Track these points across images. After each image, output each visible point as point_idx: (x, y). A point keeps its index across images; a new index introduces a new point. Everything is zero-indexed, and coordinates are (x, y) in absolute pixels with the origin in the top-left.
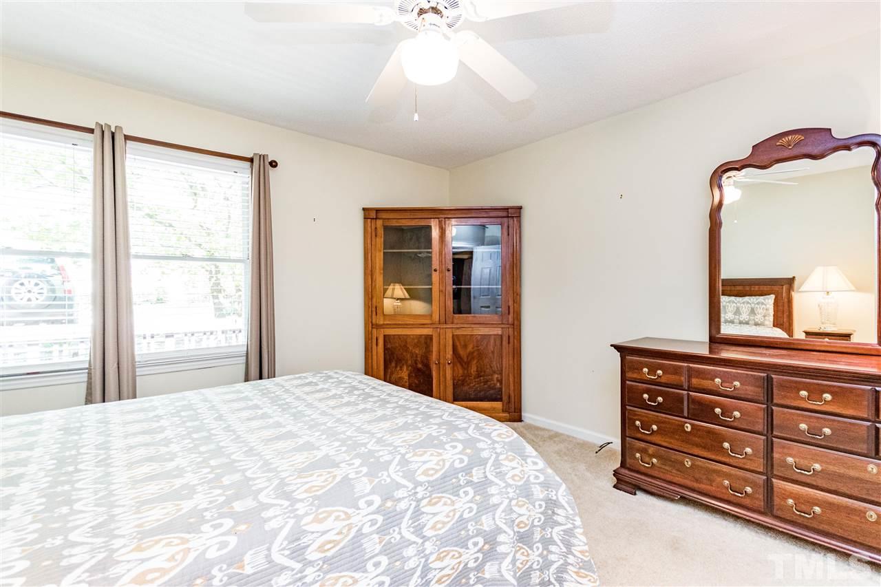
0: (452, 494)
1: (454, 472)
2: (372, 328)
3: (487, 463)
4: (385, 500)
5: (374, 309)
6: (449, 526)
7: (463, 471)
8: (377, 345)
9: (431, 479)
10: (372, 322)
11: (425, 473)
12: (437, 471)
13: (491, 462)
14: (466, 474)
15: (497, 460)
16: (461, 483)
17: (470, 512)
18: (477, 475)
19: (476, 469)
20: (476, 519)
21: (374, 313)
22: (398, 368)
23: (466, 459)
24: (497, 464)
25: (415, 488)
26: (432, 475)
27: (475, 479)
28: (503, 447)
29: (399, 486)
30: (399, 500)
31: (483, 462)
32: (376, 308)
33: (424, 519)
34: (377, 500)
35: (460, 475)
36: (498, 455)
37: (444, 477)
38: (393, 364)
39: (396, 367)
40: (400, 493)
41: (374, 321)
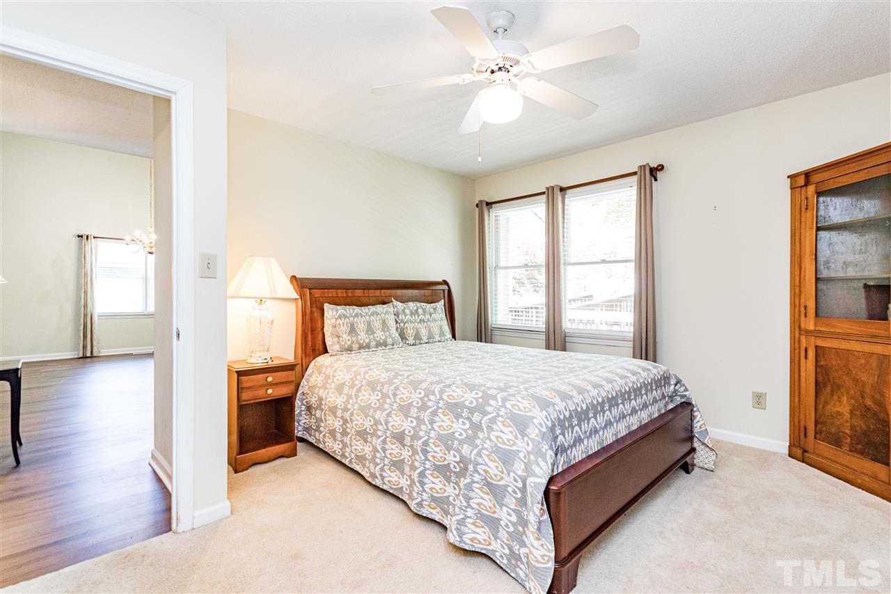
0: (455, 417)
1: (462, 405)
2: (800, 334)
3: (486, 415)
4: (425, 396)
5: (802, 309)
6: (446, 432)
7: (469, 409)
8: (806, 358)
9: (449, 401)
10: (800, 327)
11: (448, 396)
12: (454, 399)
13: (490, 416)
14: (469, 413)
15: (494, 418)
16: (463, 415)
17: (459, 435)
18: (476, 417)
19: (477, 413)
20: (461, 442)
21: (803, 315)
22: (836, 397)
23: (475, 404)
24: (493, 421)
25: (439, 400)
26: (451, 399)
27: (474, 419)
28: (507, 414)
29: (434, 394)
30: (430, 400)
31: (485, 413)
32: (806, 307)
33: (437, 419)
34: (422, 395)
35: (465, 410)
36: (498, 415)
37: (456, 404)
38: (828, 389)
39: (832, 395)
40: (432, 397)
41: (803, 326)
